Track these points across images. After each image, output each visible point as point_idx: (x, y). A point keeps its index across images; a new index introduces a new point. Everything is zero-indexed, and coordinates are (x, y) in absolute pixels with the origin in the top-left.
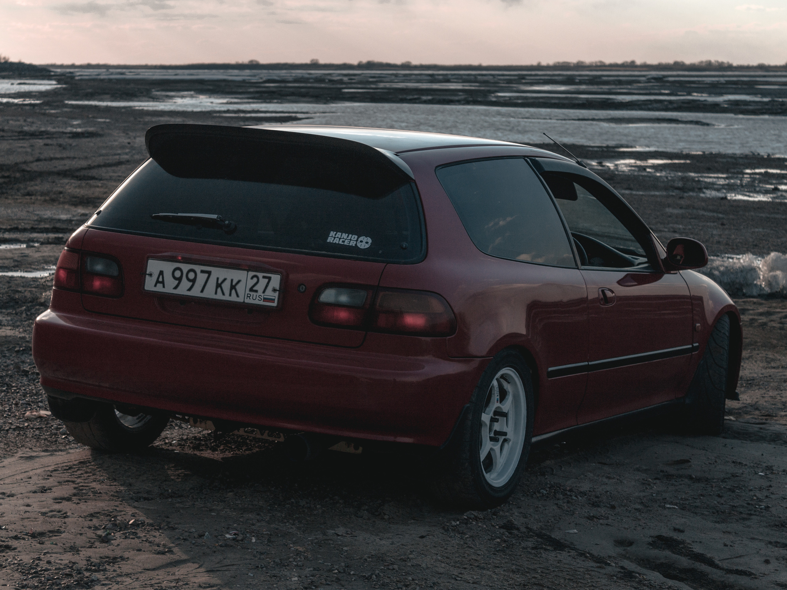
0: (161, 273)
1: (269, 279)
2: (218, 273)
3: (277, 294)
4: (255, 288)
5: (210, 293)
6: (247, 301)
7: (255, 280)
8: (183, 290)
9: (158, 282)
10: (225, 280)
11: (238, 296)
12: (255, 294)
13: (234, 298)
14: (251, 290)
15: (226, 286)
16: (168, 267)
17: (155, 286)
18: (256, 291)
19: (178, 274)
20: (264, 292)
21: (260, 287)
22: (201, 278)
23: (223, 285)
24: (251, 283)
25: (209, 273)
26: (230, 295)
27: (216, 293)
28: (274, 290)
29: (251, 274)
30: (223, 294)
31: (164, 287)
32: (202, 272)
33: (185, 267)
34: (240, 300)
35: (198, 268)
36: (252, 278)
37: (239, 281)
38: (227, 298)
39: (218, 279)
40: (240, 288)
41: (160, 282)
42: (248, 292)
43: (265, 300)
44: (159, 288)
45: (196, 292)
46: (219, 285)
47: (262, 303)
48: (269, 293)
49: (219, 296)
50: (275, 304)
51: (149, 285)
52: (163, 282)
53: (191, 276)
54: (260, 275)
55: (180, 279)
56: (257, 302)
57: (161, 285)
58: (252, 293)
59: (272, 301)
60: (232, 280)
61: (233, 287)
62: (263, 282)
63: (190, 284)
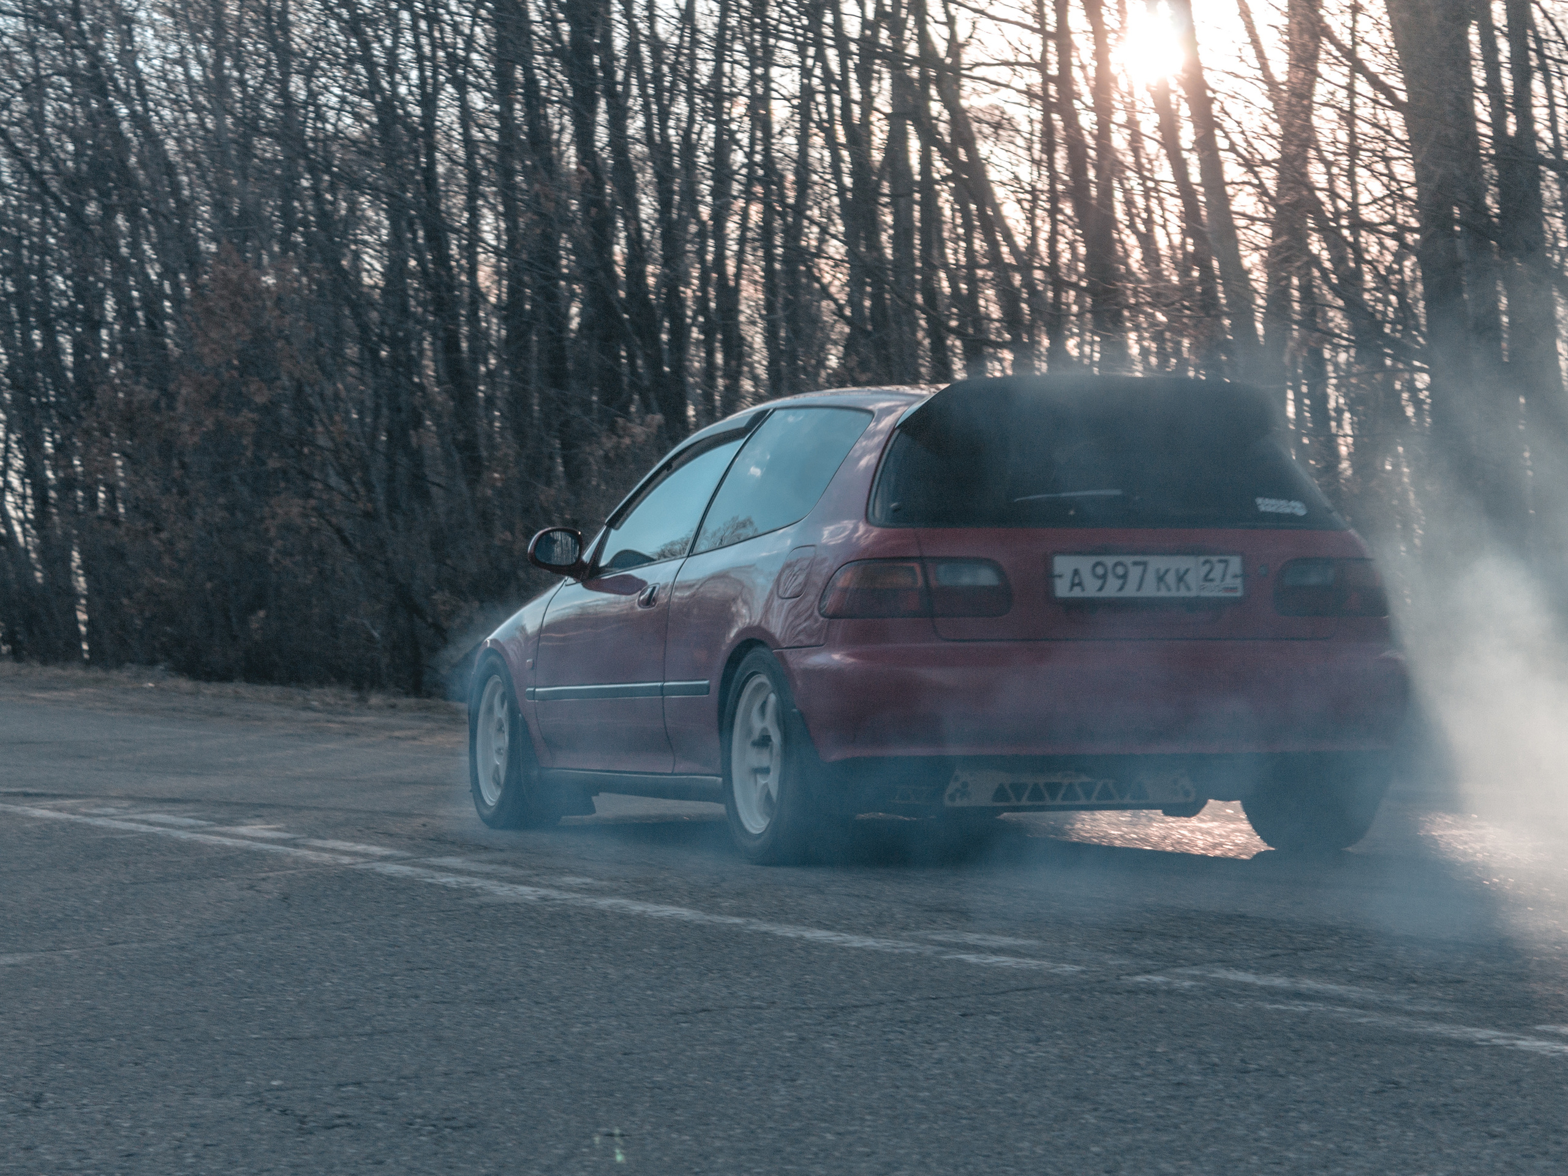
0: (1076, 572)
1: (1227, 562)
2: (1157, 563)
3: (1239, 581)
4: (1211, 576)
5: (1150, 590)
6: (1205, 594)
7: (1207, 567)
8: (1111, 590)
9: (1073, 585)
10: (1167, 571)
11: (1189, 589)
12: (1212, 584)
13: (1183, 593)
14: (1207, 578)
15: (1171, 578)
16: (1085, 564)
17: (1071, 590)
18: (1212, 580)
19: (1100, 571)
20: (1223, 580)
21: (1217, 573)
22: (1135, 573)
23: (1167, 578)
24: (1204, 570)
25: (1145, 564)
26: (1178, 589)
27: (1159, 589)
28: (1235, 576)
29: (1202, 559)
30: (1169, 589)
31: (1083, 590)
32: (1135, 564)
33: (1110, 561)
34: (1193, 593)
35: (1128, 560)
36: (1204, 564)
37: (1187, 571)
38: (1174, 593)
39: (1158, 570)
40: (1190, 578)
41: (1077, 585)
42: (1201, 582)
43: (1227, 589)
44: (1077, 593)
45: (1130, 591)
46: (1161, 579)
47: (1223, 594)
48: (1229, 581)
49: (1163, 593)
50: (1239, 594)
51: (1062, 589)
52: (1080, 584)
53: (1120, 570)
54: (1214, 559)
55: (1104, 577)
56: (1217, 594)
57: (1080, 588)
58: (1208, 584)
59: (1236, 590)
60: (1177, 571)
61: (1180, 579)
62: (1219, 568)
63: (1120, 582)
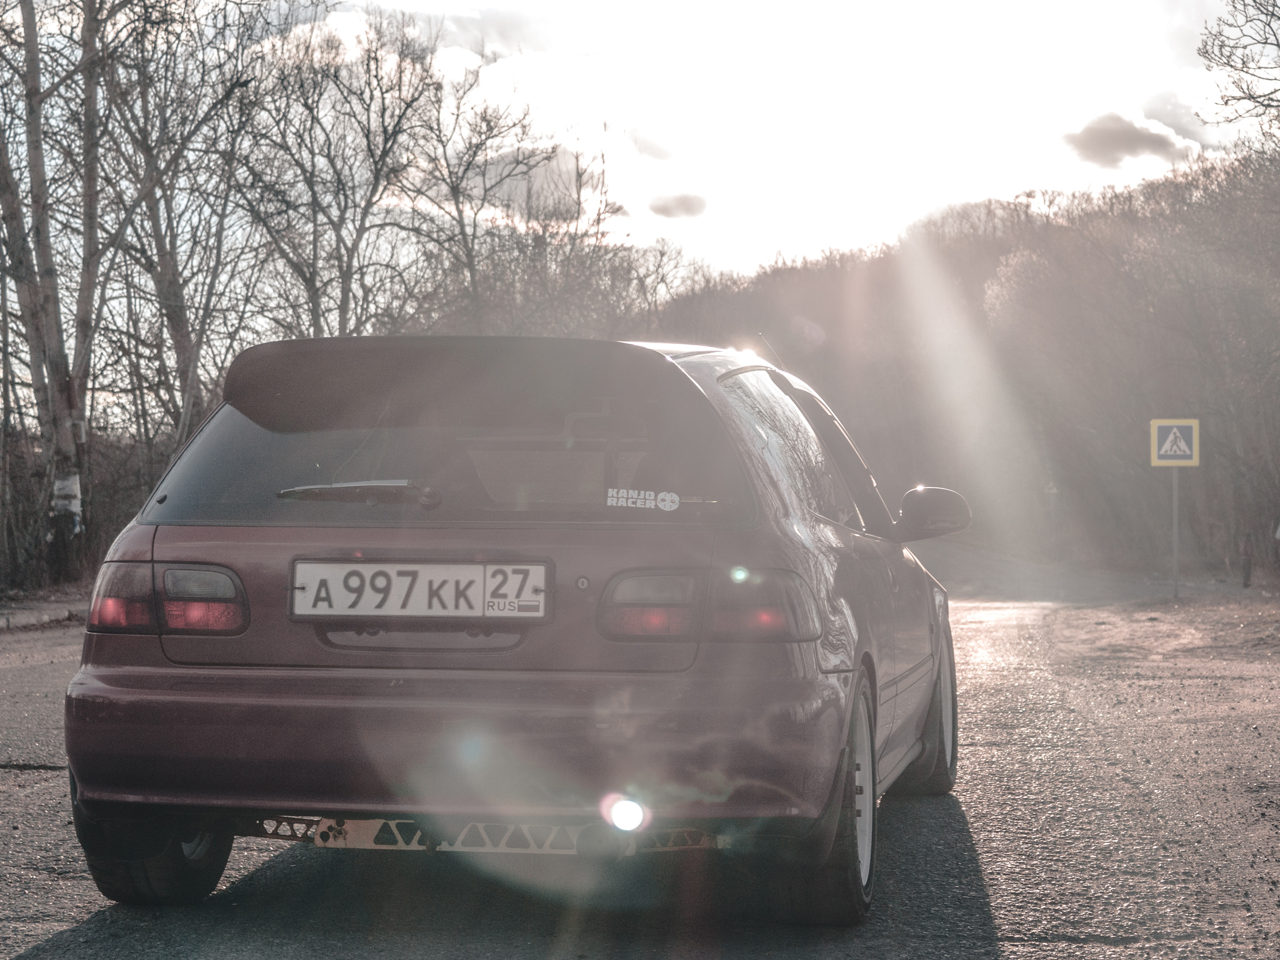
0: (323, 584)
1: (526, 574)
2: (429, 573)
3: (541, 598)
4: (502, 591)
5: (418, 607)
6: (490, 613)
7: (500, 578)
8: (368, 607)
9: (318, 599)
10: (444, 583)
11: (471, 606)
12: (502, 601)
13: (463, 611)
14: (495, 594)
15: (448, 593)
16: (335, 573)
17: (315, 605)
18: (504, 596)
19: (354, 582)
20: (518, 596)
21: (511, 588)
22: (400, 586)
23: (442, 593)
24: (492, 584)
25: (414, 575)
26: (457, 606)
27: (430, 606)
28: (536, 591)
29: (491, 569)
30: (444, 606)
31: (331, 606)
32: (401, 574)
33: (368, 570)
34: (477, 612)
35: (392, 569)
36: (494, 575)
37: (470, 583)
38: (451, 612)
39: (431, 583)
40: (474, 594)
41: (323, 600)
42: (488, 598)
43: (521, 608)
44: (323, 609)
45: (392, 609)
46: (434, 593)
47: (516, 614)
48: (528, 597)
49: (437, 611)
50: (540, 614)
51: (303, 605)
52: (328, 599)
53: (381, 582)
54: (508, 569)
55: (359, 591)
56: (507, 613)
57: (326, 604)
58: (496, 601)
59: (536, 608)
60: (457, 583)
61: (460, 594)
62: (514, 581)
63: (380, 597)
